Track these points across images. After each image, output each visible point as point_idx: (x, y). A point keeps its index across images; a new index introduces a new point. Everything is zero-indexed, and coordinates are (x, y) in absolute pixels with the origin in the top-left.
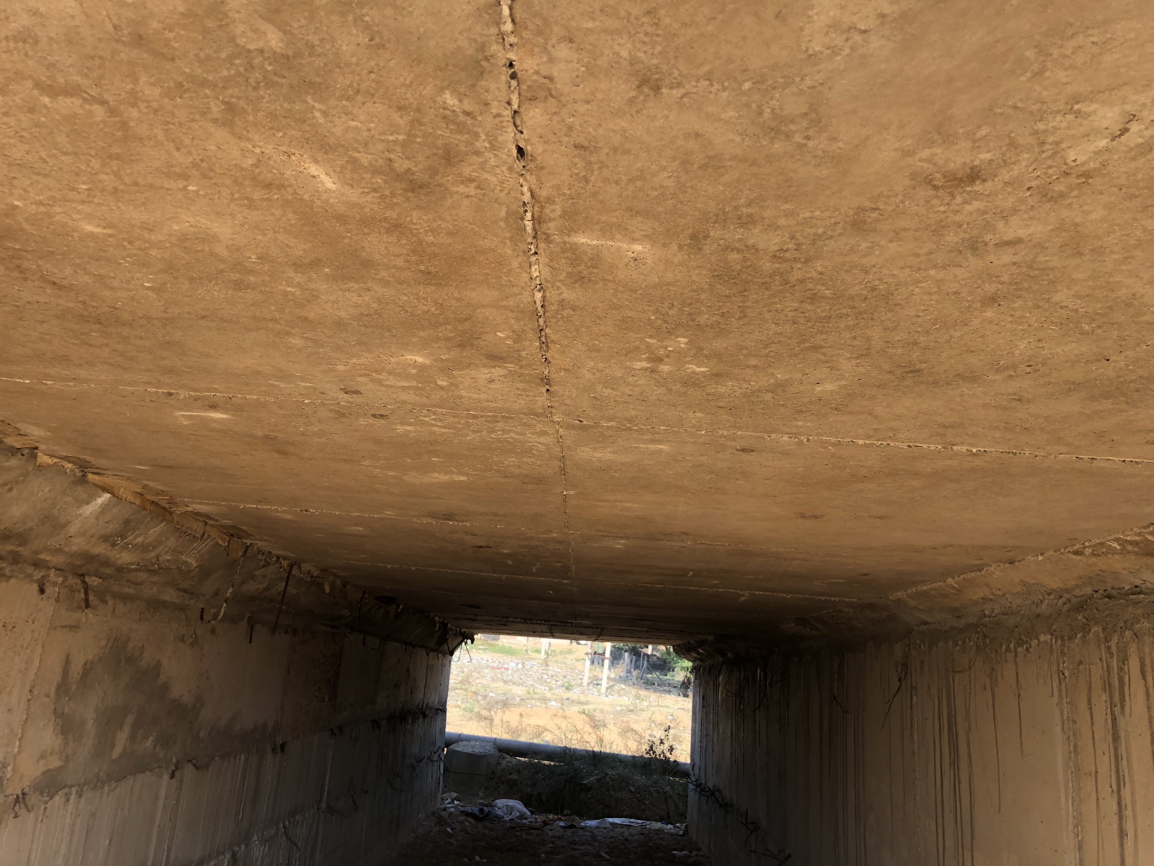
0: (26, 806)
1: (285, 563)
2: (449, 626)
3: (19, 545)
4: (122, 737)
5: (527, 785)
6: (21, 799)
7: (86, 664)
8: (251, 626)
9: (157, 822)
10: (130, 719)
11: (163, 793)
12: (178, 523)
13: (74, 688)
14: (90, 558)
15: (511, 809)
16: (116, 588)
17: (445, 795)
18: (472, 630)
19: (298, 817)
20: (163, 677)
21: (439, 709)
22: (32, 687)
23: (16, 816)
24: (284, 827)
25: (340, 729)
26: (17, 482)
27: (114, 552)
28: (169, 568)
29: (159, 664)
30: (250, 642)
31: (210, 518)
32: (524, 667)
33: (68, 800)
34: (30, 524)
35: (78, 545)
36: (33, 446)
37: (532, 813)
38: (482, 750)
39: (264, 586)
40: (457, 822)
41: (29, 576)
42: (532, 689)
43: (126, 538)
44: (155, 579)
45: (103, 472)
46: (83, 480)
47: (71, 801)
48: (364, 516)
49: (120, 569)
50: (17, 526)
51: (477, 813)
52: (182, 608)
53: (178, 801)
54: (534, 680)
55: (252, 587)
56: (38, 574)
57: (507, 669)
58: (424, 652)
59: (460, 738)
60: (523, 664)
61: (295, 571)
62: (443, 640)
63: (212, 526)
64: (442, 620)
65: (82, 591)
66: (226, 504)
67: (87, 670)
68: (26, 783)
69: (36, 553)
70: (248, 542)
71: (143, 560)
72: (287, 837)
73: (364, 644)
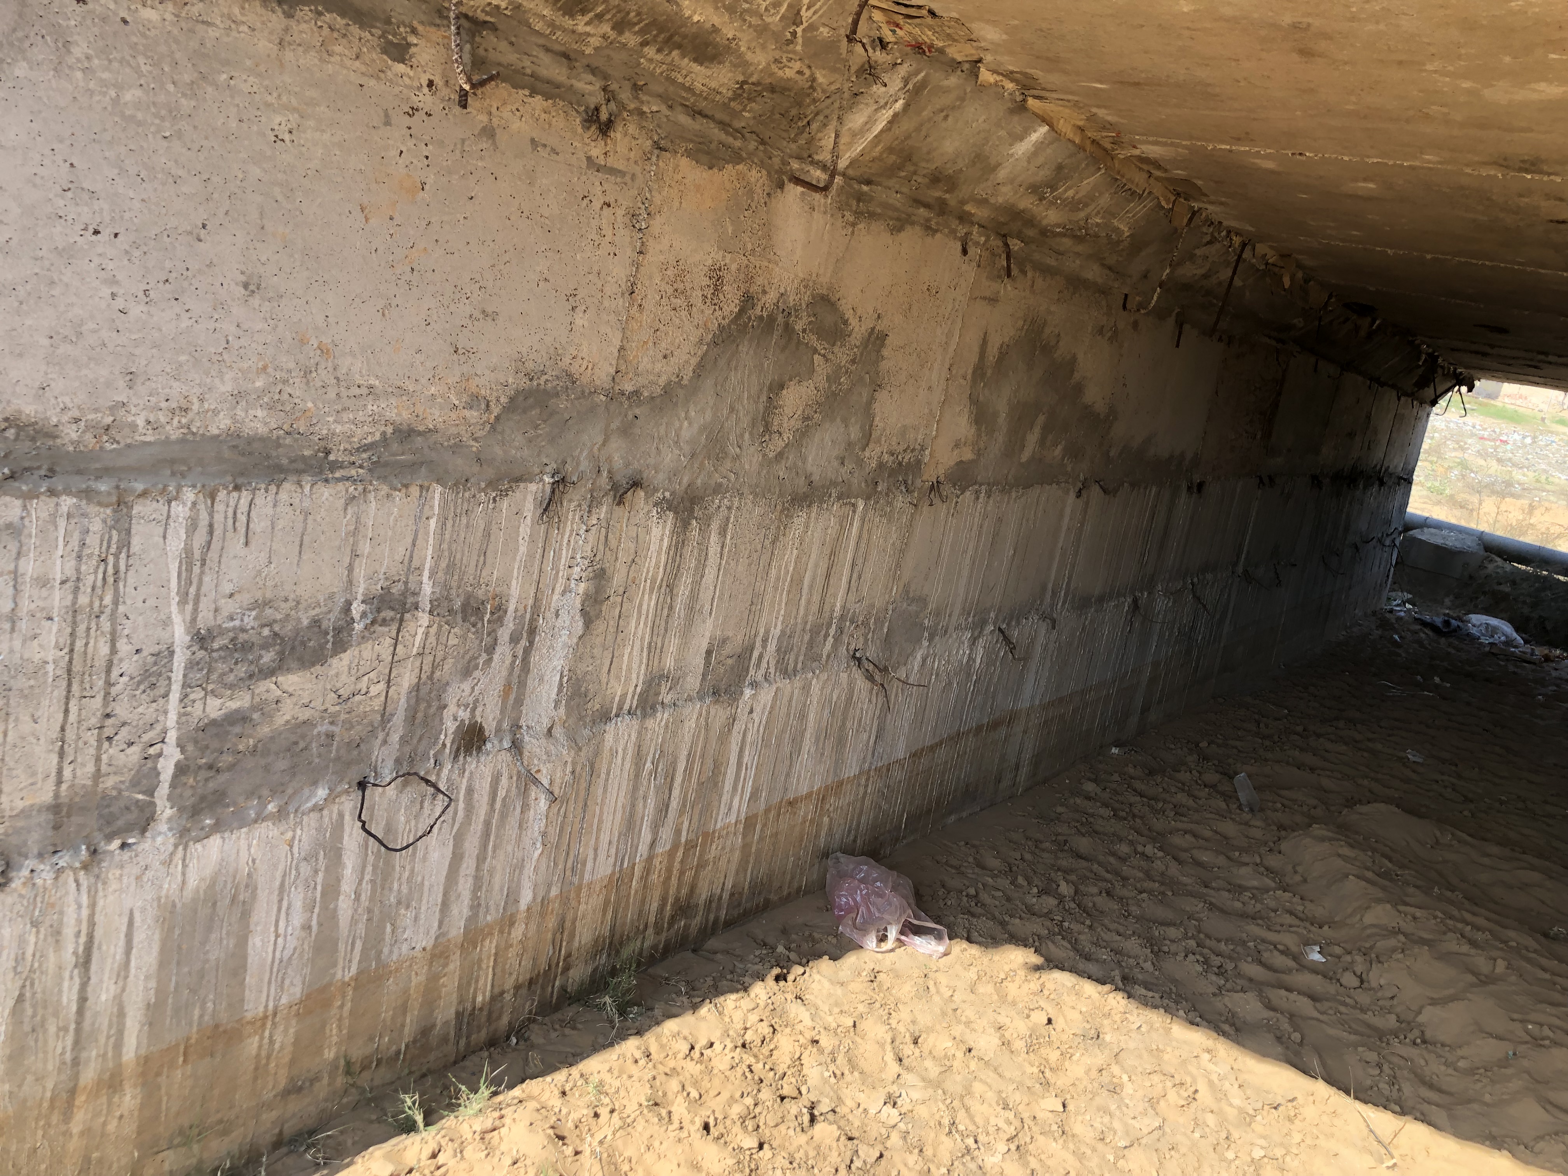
0: (941, 496)
1: (1237, 240)
2: (1440, 360)
3: (947, 192)
4: (1033, 438)
5: (1524, 602)
6: (935, 487)
7: (1002, 346)
8: (1180, 325)
9: (1060, 545)
10: (1041, 419)
11: (1068, 511)
12: (1118, 173)
13: (989, 372)
14: (1015, 214)
15: (1494, 630)
16: (1037, 256)
17: (1393, 594)
18: (1472, 372)
19: (1209, 576)
20: (1077, 376)
21: (1402, 478)
22: (951, 365)
23: (931, 505)
24: (1192, 584)
25: (1270, 478)
26: (953, 108)
27: (1041, 208)
28: (1097, 236)
29: (1074, 358)
30: (1177, 346)
31: (1159, 167)
32: (1534, 442)
33: (977, 498)
34: (960, 164)
35: (1005, 195)
36: (975, 58)
37: (1526, 642)
38: (1458, 545)
39: (1202, 271)
40: (1409, 630)
41: (953, 232)
42: (1543, 478)
43: (1057, 189)
44: (1079, 248)
45: (1047, 94)
46: (1021, 107)
47: (981, 500)
48: (1386, 164)
49: (1045, 232)
50: (948, 166)
51: (1440, 625)
52: (1103, 291)
53: (1082, 525)
54: (1549, 464)
55: (1190, 271)
56: (962, 231)
57: (1505, 442)
58: (1394, 393)
59: (1425, 524)
60: (1534, 438)
61: (1247, 255)
62: (1425, 381)
63: (1157, 179)
64: (1430, 350)
65: (1004, 256)
66: (1188, 143)
67: (1003, 354)
68: (941, 471)
69: (963, 202)
70: (1196, 205)
71: (1070, 221)
72: (1194, 596)
73: (1315, 371)
